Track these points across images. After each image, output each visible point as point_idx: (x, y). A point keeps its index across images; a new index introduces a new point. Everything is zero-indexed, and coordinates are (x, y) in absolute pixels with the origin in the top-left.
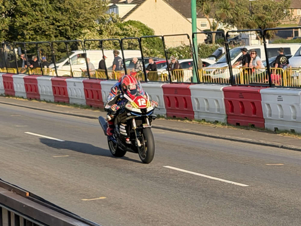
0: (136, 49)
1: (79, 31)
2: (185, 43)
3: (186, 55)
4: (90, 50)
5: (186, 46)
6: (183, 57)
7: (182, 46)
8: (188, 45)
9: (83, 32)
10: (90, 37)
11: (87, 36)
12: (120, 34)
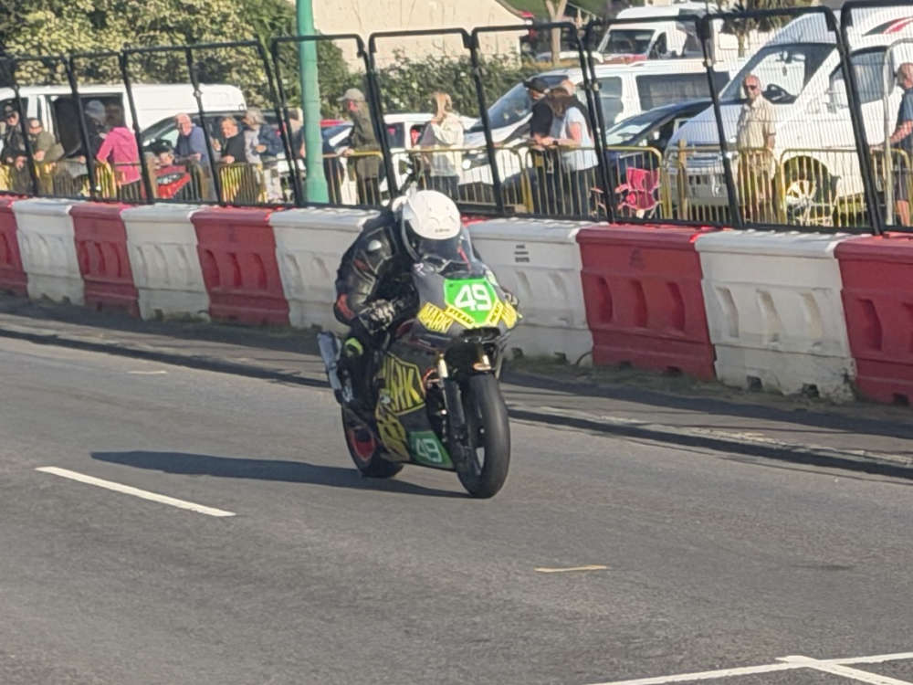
0: (228, 79)
1: (17, 17)
2: (407, 56)
3: (412, 100)
4: (59, 84)
5: (413, 66)
6: (402, 105)
7: (398, 64)
8: (420, 63)
9: (31, 18)
10: (55, 36)
11: (43, 34)
12: (171, 25)
